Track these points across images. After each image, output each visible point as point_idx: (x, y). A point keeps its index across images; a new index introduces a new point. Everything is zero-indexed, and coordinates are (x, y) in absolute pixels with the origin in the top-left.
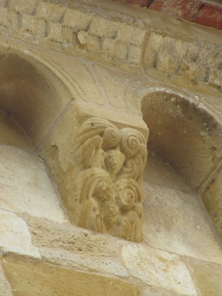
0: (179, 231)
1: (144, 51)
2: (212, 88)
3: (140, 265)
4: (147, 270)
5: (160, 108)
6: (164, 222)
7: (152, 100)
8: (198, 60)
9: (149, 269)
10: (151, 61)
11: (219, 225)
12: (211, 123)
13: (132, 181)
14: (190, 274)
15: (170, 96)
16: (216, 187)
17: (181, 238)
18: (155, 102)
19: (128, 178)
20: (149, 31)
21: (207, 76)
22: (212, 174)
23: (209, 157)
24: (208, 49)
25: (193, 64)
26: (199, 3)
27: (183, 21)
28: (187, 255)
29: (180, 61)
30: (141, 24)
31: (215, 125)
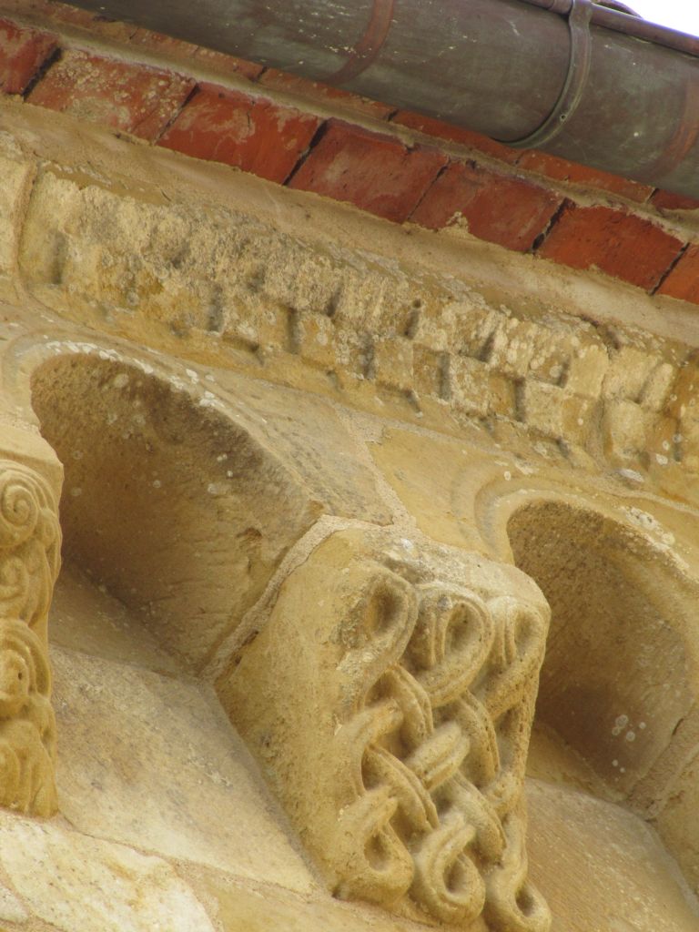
0: (162, 787)
1: (22, 231)
2: (233, 349)
3: (57, 888)
4: (78, 901)
5: (80, 408)
6: (113, 759)
7: (56, 382)
8: (187, 261)
9: (87, 900)
10: (43, 264)
11: (278, 770)
12: (243, 453)
13: (17, 626)
14: (210, 917)
15: (110, 370)
16: (266, 653)
17: (170, 808)
18: (67, 388)
19: (6, 617)
20: (35, 167)
21: (216, 312)
22: (248, 614)
23: (236, 562)
24: (216, 226)
25: (173, 275)
26: (184, 82)
27: (134, 143)
28: (193, 858)
29: (131, 263)
30: (11, 146)
31: (255, 460)
